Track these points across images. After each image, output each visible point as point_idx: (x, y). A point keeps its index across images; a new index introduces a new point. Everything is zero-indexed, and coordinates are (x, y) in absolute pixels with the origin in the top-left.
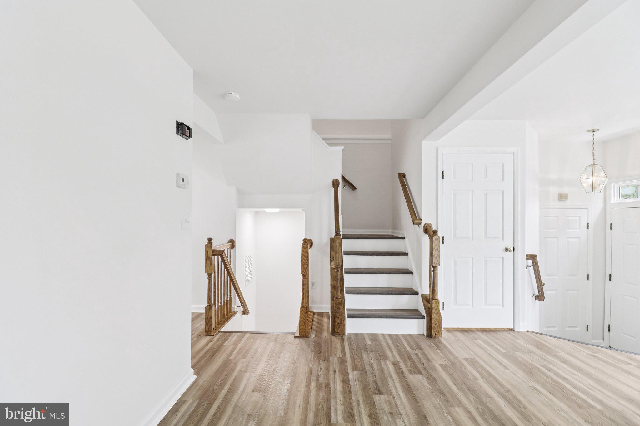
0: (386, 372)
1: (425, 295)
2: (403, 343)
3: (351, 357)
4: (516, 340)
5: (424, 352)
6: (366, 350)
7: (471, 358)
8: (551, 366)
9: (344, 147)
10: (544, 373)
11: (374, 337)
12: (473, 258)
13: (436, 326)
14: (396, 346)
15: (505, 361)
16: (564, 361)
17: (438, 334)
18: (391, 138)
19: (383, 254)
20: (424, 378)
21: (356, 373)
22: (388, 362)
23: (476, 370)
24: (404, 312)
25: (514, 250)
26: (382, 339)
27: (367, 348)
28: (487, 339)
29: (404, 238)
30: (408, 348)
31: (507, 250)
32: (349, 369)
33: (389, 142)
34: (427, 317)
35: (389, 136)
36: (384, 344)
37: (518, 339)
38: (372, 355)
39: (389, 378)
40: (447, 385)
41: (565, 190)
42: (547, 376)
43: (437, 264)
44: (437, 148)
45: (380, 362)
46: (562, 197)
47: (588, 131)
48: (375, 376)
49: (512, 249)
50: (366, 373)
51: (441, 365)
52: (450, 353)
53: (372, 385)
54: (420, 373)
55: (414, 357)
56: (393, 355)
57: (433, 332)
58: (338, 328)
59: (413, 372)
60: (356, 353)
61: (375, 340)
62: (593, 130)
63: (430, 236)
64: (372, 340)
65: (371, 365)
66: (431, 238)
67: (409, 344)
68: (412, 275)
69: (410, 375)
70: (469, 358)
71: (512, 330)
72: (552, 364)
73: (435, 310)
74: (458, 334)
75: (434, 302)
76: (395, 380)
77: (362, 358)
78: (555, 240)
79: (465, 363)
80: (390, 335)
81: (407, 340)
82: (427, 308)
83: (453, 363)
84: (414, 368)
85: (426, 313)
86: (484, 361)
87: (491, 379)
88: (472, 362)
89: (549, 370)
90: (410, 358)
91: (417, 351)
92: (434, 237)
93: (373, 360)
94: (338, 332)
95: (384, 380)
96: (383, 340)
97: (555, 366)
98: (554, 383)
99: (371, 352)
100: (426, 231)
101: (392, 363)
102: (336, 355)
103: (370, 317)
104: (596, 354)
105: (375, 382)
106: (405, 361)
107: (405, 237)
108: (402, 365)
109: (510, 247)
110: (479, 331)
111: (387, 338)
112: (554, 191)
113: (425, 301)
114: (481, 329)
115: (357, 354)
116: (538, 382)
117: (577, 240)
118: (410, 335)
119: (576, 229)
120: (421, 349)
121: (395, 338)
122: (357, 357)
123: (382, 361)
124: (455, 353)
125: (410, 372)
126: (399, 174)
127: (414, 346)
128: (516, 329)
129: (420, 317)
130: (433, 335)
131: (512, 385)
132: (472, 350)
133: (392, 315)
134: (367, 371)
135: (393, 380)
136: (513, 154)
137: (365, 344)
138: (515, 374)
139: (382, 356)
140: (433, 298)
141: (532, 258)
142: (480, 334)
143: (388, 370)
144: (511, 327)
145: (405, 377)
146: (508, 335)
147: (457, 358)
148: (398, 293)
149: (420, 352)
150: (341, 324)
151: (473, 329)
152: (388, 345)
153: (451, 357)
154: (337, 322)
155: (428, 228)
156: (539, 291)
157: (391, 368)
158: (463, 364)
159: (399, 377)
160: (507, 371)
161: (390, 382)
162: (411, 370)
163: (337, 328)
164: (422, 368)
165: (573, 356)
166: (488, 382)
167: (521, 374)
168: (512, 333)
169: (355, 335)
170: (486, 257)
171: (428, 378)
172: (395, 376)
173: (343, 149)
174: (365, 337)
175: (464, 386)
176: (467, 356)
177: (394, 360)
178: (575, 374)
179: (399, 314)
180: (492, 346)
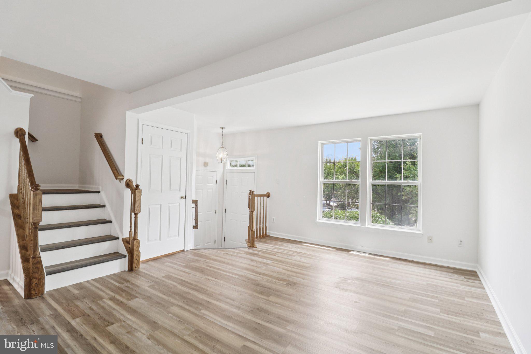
0: (107, 308)
1: (125, 238)
2: (110, 282)
3: (64, 309)
4: (188, 256)
5: (132, 283)
6: (77, 298)
7: (167, 275)
8: (211, 265)
9: (33, 95)
10: (209, 270)
11: (79, 286)
12: (161, 205)
13: (136, 261)
14: (106, 287)
15: (187, 270)
16: (215, 260)
17: (138, 267)
18: (81, 97)
19: (79, 208)
20: (141, 299)
21: (78, 320)
22: (104, 300)
23: (173, 281)
24: (107, 256)
25: (186, 197)
26: (88, 285)
27: (77, 297)
28: (171, 261)
29: (99, 192)
30: (117, 284)
31: (182, 198)
32: (68, 320)
33: (80, 100)
34: (129, 255)
35: (77, 94)
36: (93, 288)
37: (188, 255)
38: (86, 300)
39: (112, 311)
40: (160, 297)
41: (207, 160)
42: (211, 271)
43: (138, 211)
44: (138, 120)
45: (98, 303)
46: (206, 164)
47: (221, 128)
48: (99, 314)
49: (185, 197)
50: (89, 315)
51: (149, 287)
52: (151, 276)
53: (99, 322)
54: (137, 297)
55: (126, 289)
56: (106, 293)
57: (134, 266)
58: (36, 289)
59: (130, 299)
60: (67, 305)
61: (81, 289)
62: (223, 128)
63: (132, 189)
64: (78, 289)
65: (90, 308)
66: (133, 191)
67: (116, 281)
68: (110, 223)
69: (129, 301)
70: (165, 276)
71: (183, 251)
72: (210, 264)
73: (136, 248)
74: (152, 263)
75: (135, 242)
76: (119, 310)
77: (77, 307)
78: (201, 190)
79: (164, 279)
80: (94, 280)
81: (112, 279)
82: (128, 249)
83: (156, 283)
84: (130, 296)
85: (128, 252)
86: (175, 274)
87: (184, 283)
88: (168, 277)
89: (211, 267)
90: (123, 291)
91: (126, 284)
92: (137, 191)
93: (89, 304)
94: (36, 294)
95: (109, 314)
96: (90, 286)
97: (212, 264)
98: (215, 273)
99: (83, 298)
100: (128, 185)
101: (109, 300)
102: (44, 314)
103: (74, 268)
104: (227, 253)
105: (102, 318)
106: (119, 294)
107: (101, 191)
108: (118, 297)
109: (184, 195)
110: (163, 257)
111: (94, 283)
112: (202, 160)
113: (125, 243)
114: (165, 256)
115: (69, 305)
116: (207, 275)
117: (211, 190)
118: (114, 275)
119: (211, 183)
120: (128, 281)
121: (101, 280)
122: (71, 308)
123: (99, 301)
124: (155, 276)
125: (128, 299)
126: (95, 133)
127: (121, 281)
128: (185, 250)
129: (123, 257)
130: (134, 268)
131: (196, 281)
132: (165, 270)
133: (96, 262)
134: (88, 314)
135: (117, 311)
136: (187, 134)
137: (74, 295)
138: (195, 275)
139: (96, 298)
140: (135, 239)
141: (195, 202)
142: (165, 258)
143: (108, 305)
144: (183, 249)
145: (126, 305)
146: (182, 255)
147: (157, 278)
148: (100, 241)
149: (128, 283)
150: (39, 283)
151: (160, 257)
152: (98, 288)
153: (154, 279)
154: (35, 283)
155: (130, 183)
156: (196, 223)
157: (111, 303)
158: (163, 281)
159: (121, 306)
160: (190, 275)
161: (115, 313)
162: (128, 298)
163: (34, 290)
164: (136, 294)
165: (218, 257)
166: (182, 285)
167: (198, 274)
168: (183, 253)
169: (57, 290)
170: (170, 204)
171: (143, 299)
172: (117, 307)
173: (33, 96)
174: (69, 289)
175: (170, 293)
176: (164, 275)
177: (109, 297)
178: (222, 265)
179: (102, 259)
180: (176, 264)
